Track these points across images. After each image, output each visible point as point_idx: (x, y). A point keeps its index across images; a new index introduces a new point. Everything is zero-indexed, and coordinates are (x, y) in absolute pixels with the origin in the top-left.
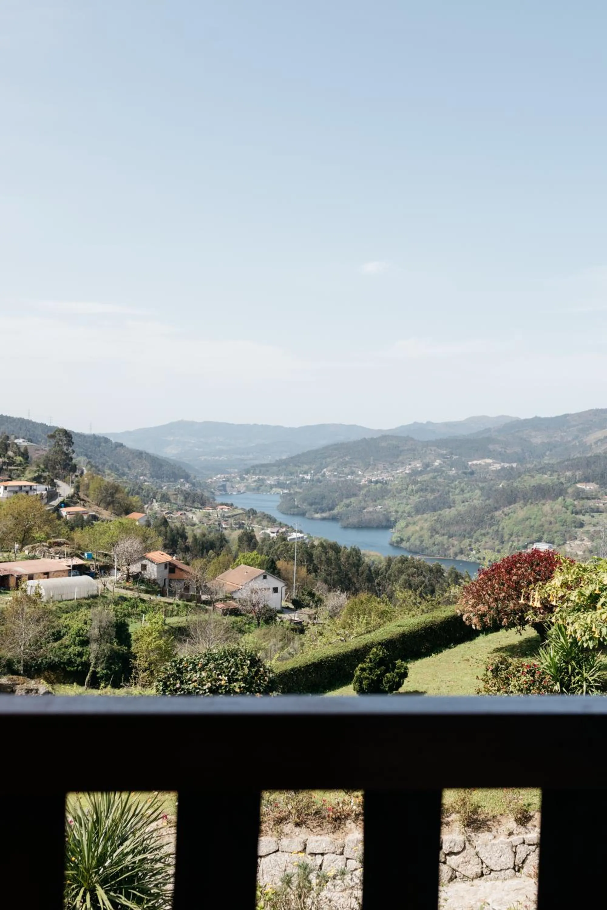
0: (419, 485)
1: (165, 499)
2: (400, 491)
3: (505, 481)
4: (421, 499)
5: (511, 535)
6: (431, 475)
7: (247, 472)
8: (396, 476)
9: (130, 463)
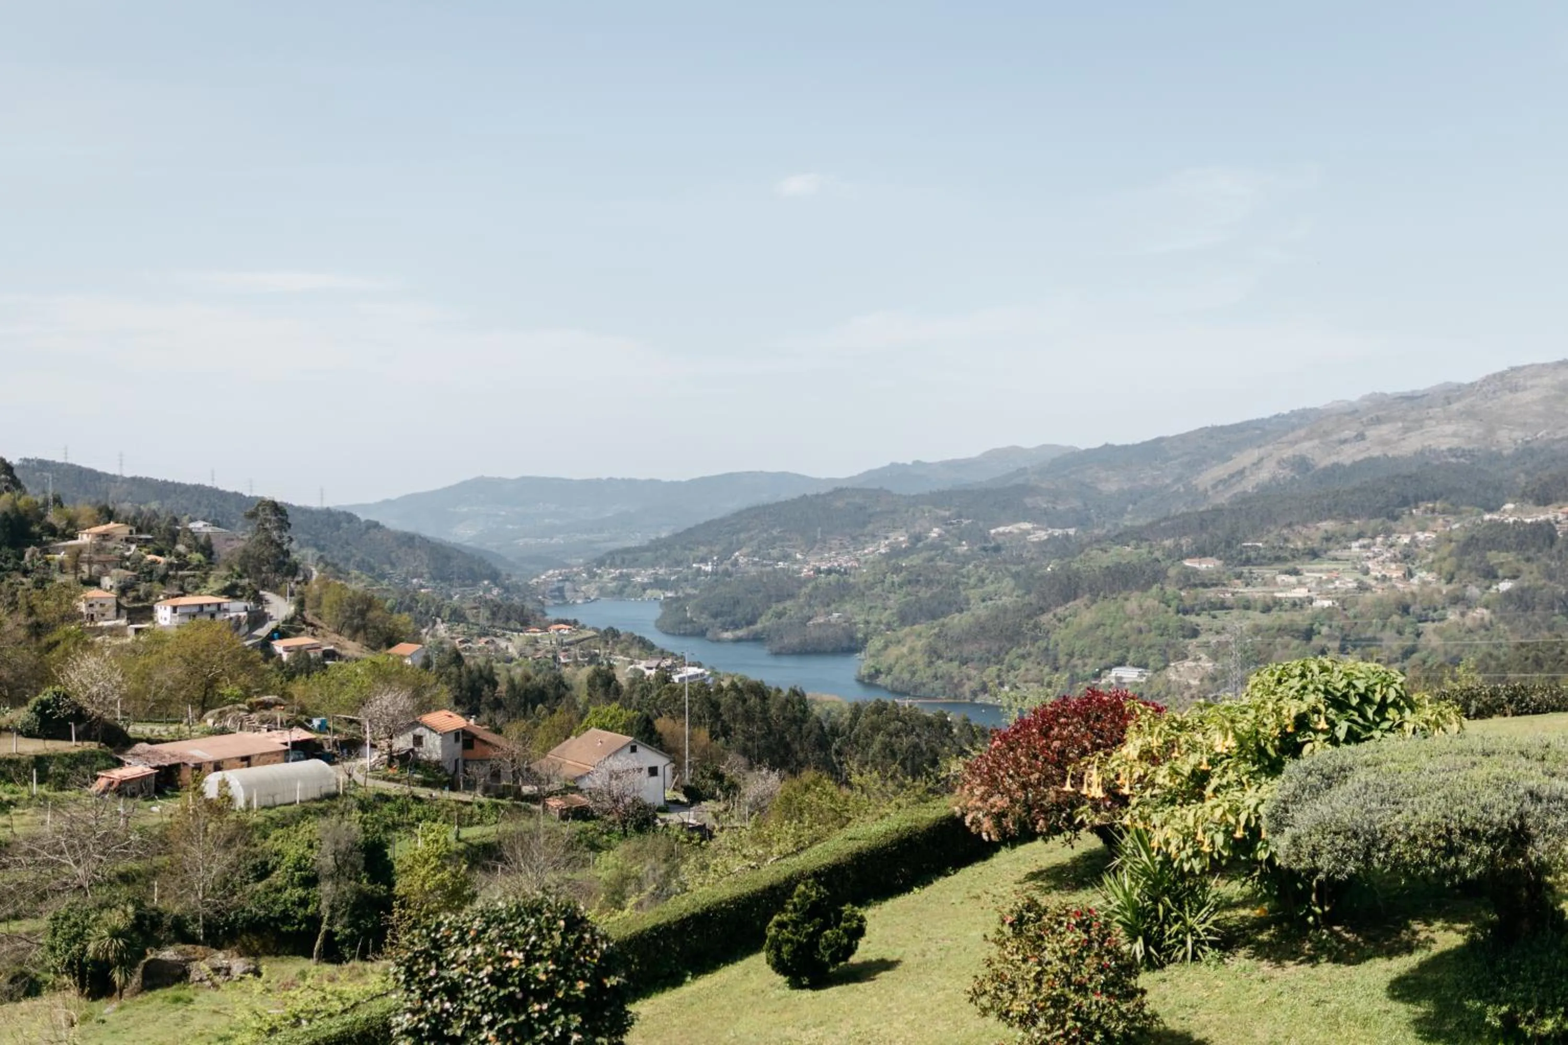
0: (904, 573)
1: (457, 616)
2: (871, 587)
3: (1057, 561)
4: (909, 598)
5: (1071, 655)
6: (925, 554)
7: (601, 563)
8: (863, 559)
9: (393, 555)
